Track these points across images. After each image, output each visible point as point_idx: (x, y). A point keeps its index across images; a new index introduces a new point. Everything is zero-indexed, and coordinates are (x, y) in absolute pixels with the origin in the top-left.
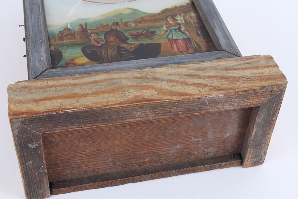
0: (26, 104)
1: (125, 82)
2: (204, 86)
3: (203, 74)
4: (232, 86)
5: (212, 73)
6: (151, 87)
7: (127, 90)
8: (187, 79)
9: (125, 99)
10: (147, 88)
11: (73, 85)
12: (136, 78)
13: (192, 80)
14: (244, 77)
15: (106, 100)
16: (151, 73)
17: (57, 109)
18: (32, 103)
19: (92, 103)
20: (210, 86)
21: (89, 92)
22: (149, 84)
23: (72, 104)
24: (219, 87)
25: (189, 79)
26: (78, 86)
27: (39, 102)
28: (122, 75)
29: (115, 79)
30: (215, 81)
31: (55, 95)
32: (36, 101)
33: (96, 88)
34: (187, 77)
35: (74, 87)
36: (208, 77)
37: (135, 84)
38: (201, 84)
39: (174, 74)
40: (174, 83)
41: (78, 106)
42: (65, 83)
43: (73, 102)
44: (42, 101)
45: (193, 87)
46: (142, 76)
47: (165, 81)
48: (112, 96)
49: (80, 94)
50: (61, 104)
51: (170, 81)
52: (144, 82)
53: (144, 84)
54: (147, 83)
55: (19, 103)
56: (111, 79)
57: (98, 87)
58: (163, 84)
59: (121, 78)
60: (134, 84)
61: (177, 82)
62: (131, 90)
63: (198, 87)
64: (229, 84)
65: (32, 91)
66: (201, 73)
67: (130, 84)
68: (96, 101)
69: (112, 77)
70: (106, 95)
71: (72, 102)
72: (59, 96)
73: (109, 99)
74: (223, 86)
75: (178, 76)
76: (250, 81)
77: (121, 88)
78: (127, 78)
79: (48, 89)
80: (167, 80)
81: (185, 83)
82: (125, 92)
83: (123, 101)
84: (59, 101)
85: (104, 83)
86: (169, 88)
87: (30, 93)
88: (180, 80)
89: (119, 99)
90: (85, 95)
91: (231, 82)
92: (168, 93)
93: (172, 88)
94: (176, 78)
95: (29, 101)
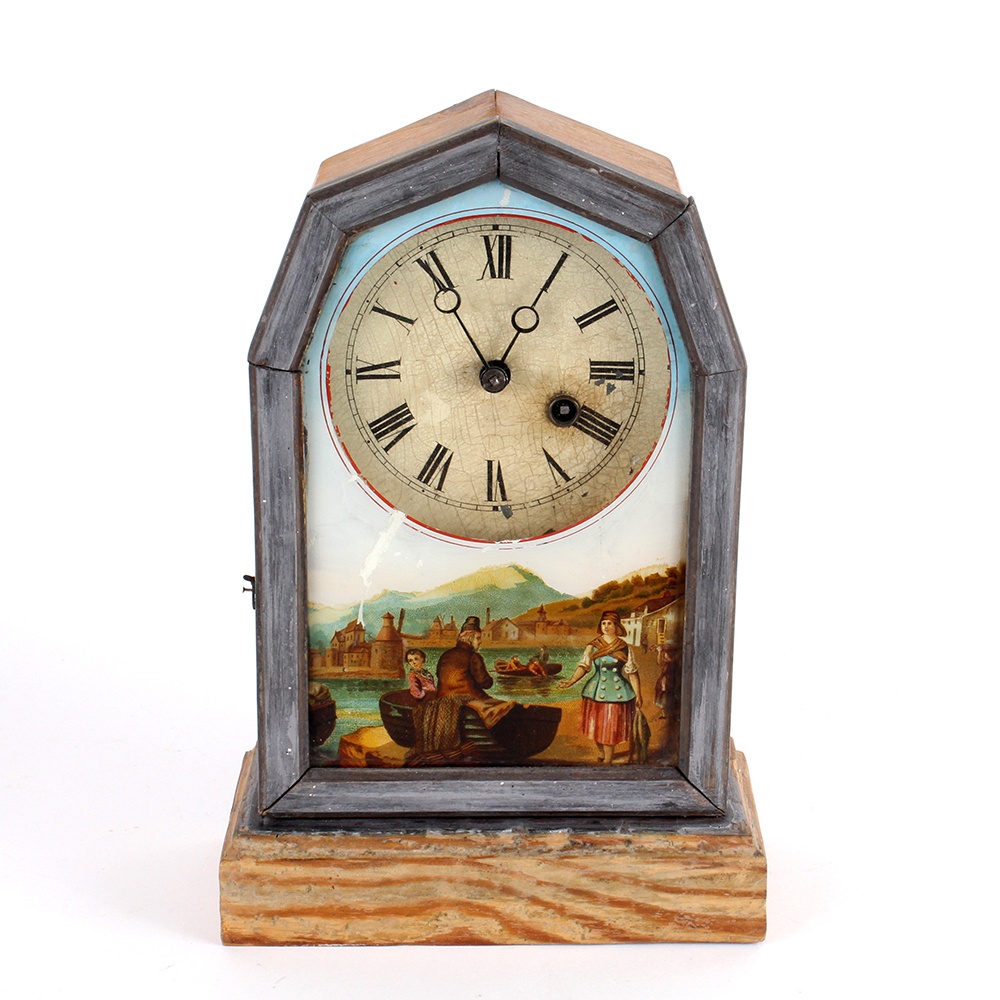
0: (253, 920)
1: (446, 892)
2: (595, 925)
3: (605, 893)
4: (650, 933)
5: (623, 893)
6: (493, 912)
7: (444, 912)
8: (569, 900)
9: (436, 934)
10: (484, 911)
11: (344, 884)
12: (469, 882)
13: (577, 906)
14: (682, 916)
15: (400, 932)
16: (502, 872)
17: (308, 939)
18: (264, 919)
19: (374, 936)
20: (606, 927)
21: (371, 906)
22: (489, 903)
23: (337, 931)
24: (622, 931)
25: (573, 900)
26: (351, 889)
27: (275, 917)
28: (442, 870)
29: (426, 879)
30: (622, 915)
31: (307, 906)
32: (271, 914)
33: (387, 897)
34: (570, 896)
35: (344, 889)
36: (614, 902)
37: (464, 898)
38: (592, 918)
39: (547, 884)
40: (540, 909)
41: (346, 938)
42: (329, 875)
43: (338, 928)
44: (281, 916)
45: (572, 923)
46: (483, 879)
47: (523, 899)
48: (413, 924)
49: (354, 910)
50: (317, 927)
51: (534, 900)
52: (482, 895)
53: (481, 902)
54: (486, 901)
55: (240, 915)
56: (420, 879)
57: (390, 896)
58: (517, 907)
59: (439, 879)
60: (460, 898)
61: (547, 905)
62: (452, 913)
63: (584, 926)
64: (647, 928)
65: (264, 888)
66: (601, 889)
67: (453, 896)
68: (381, 930)
69: (422, 874)
70: (402, 920)
71: (336, 928)
72: (313, 909)
73: (406, 931)
74: (633, 930)
75: (554, 889)
76: (690, 928)
77: (435, 905)
78: (450, 880)
79: (296, 888)
80: (528, 898)
81: (561, 911)
82: (440, 918)
83: (431, 938)
84: (315, 920)
85: (405, 888)
86: (525, 918)
87: (262, 894)
88: (554, 901)
89: (424, 934)
90: (362, 914)
91: (651, 923)
92: (519, 932)
93: (534, 919)
94: (545, 894)
95: (258, 914)
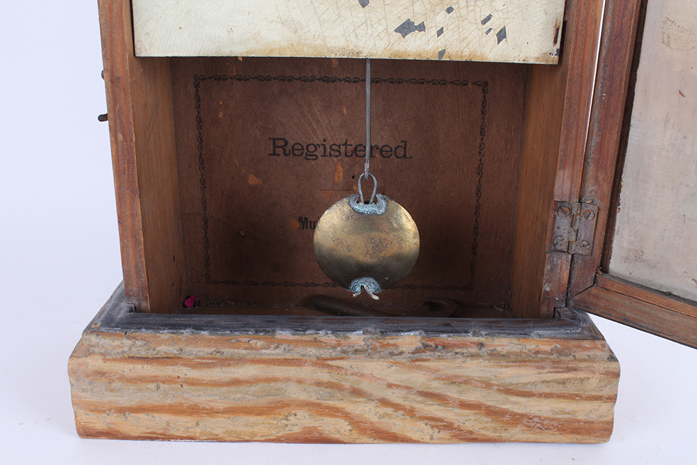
0: (105, 415)
1: (295, 393)
2: (444, 426)
3: (456, 396)
4: (498, 435)
5: (473, 396)
6: (342, 412)
7: (294, 412)
8: (419, 402)
9: (286, 432)
10: (334, 412)
11: (193, 383)
12: (319, 384)
13: (427, 408)
14: (531, 419)
15: (251, 430)
16: (352, 374)
17: (160, 434)
18: (115, 415)
19: (224, 433)
20: (455, 429)
21: (221, 405)
22: (339, 404)
23: (188, 428)
24: (471, 432)
25: (424, 403)
26: (200, 388)
27: (127, 413)
28: (292, 371)
29: (275, 380)
30: (472, 418)
31: (156, 403)
32: (122, 411)
33: (237, 396)
34: (420, 398)
35: (193, 387)
36: (464, 405)
37: (313, 399)
38: (441, 420)
39: (397, 386)
40: (390, 410)
41: (198, 435)
42: (177, 374)
43: (189, 425)
44: (133, 412)
45: (421, 424)
46: (332, 380)
47: (373, 400)
48: (263, 423)
49: (204, 409)
50: (168, 423)
51: (384, 402)
52: (332, 397)
53: (331, 403)
54: (336, 402)
55: (92, 411)
56: (268, 380)
57: (239, 395)
58: (367, 409)
59: (288, 380)
60: (310, 399)
61: (397, 407)
62: (302, 413)
63: (433, 427)
64: (495, 430)
65: (114, 385)
66: (452, 392)
67: (303, 397)
68: (231, 428)
69: (270, 375)
70: (252, 419)
71: (187, 425)
72: (164, 406)
73: (256, 429)
74: (482, 432)
75: (404, 392)
76: (538, 430)
77: (284, 405)
78: (300, 382)
79: (144, 386)
80: (378, 400)
81: (411, 413)
82: (290, 418)
83: (281, 436)
84: (166, 417)
85: (253, 388)
86: (375, 419)
87: (112, 391)
88: (404, 403)
89: (274, 432)
90: (212, 412)
91: (500, 425)
92: (368, 432)
93: (382, 420)
94: (395, 396)
95: (110, 410)
